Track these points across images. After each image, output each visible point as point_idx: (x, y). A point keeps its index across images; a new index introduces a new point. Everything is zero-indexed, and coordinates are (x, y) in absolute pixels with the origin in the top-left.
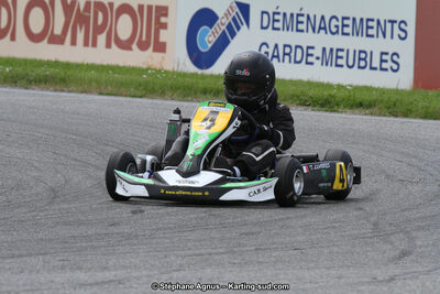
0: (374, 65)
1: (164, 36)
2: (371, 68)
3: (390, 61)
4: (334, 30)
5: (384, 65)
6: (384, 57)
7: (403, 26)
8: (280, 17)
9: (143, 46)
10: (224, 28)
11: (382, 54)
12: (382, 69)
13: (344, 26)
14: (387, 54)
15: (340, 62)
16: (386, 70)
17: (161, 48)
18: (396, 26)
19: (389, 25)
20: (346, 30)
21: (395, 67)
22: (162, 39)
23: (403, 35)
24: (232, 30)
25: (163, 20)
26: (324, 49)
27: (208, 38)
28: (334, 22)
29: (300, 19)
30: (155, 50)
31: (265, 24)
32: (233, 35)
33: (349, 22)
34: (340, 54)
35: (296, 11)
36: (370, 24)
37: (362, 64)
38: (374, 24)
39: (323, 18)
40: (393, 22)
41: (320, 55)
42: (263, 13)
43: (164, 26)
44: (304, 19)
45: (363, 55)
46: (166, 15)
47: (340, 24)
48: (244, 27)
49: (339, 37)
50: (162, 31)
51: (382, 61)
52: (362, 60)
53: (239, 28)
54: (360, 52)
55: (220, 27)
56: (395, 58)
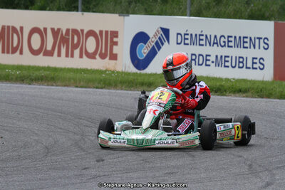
0: (248, 66)
1: (116, 50)
2: (247, 68)
3: (258, 63)
4: (223, 44)
5: (255, 66)
6: (255, 61)
7: (266, 41)
8: (188, 37)
9: (103, 56)
10: (153, 44)
11: (253, 58)
12: (253, 68)
13: (229, 41)
14: (256, 58)
15: (227, 64)
16: (256, 69)
17: (114, 57)
18: (262, 41)
19: (257, 41)
20: (230, 44)
21: (262, 67)
22: (115, 52)
23: (266, 47)
24: (158, 46)
25: (115, 40)
26: (217, 56)
27: (143, 51)
28: (223, 39)
29: (201, 37)
30: (110, 59)
31: (179, 41)
32: (159, 48)
33: (232, 39)
34: (227, 59)
35: (198, 33)
36: (245, 40)
37: (241, 65)
38: (248, 40)
39: (215, 37)
40: (259, 38)
41: (214, 60)
42: (178, 34)
43: (116, 43)
44: (204, 38)
45: (241, 60)
46: (117, 37)
47: (226, 40)
48: (166, 43)
49: (226, 48)
50: (115, 47)
51: (253, 63)
52: (241, 63)
53: (163, 44)
54: (240, 57)
55: (151, 43)
56: (261, 61)
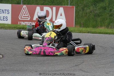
0: (1, 19)
5: (4, 19)
6: (4, 18)
7: (8, 11)
11: (3, 17)
14: (5, 17)
16: (5, 20)
19: (5, 11)
23: (8, 13)
38: (1, 10)
40: (6, 10)
51: (3, 18)
56: (7, 18)
